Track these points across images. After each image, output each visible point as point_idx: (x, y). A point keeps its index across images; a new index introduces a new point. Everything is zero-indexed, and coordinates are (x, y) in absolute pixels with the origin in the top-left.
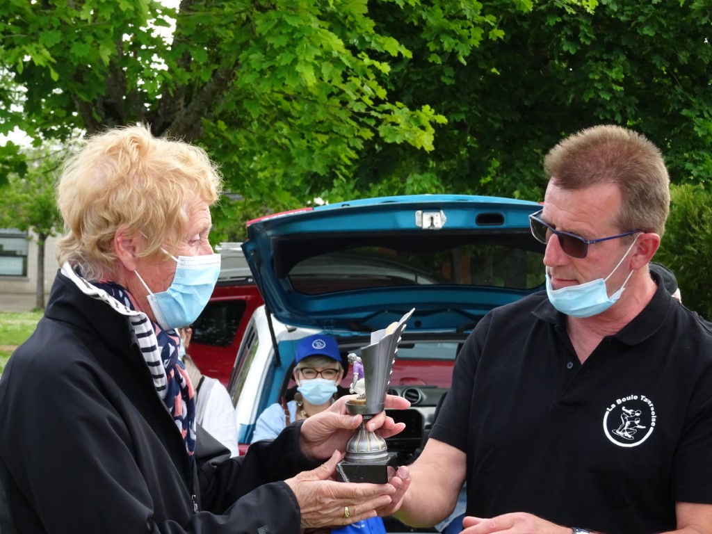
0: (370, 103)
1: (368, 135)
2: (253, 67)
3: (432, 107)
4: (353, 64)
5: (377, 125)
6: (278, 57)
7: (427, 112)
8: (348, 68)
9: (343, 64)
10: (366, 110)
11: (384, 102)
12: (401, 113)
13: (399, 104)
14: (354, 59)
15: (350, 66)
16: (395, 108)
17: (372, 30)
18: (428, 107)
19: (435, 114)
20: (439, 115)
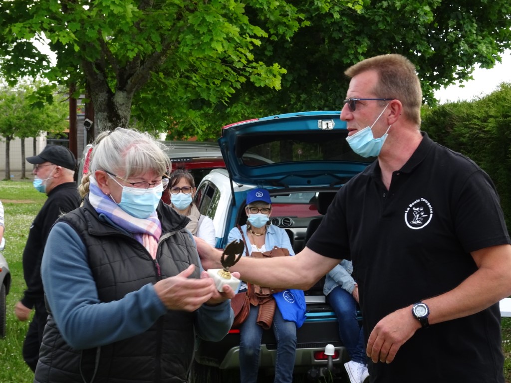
0: (245, 62)
1: (243, 80)
2: (188, 43)
3: (279, 64)
4: (240, 41)
5: (250, 75)
6: (202, 38)
7: (276, 66)
9: (235, 40)
10: (243, 66)
11: (252, 62)
12: (261, 68)
13: (261, 63)
14: (241, 38)
15: (239, 42)
16: (258, 65)
17: (247, 22)
18: (277, 64)
19: (280, 68)
20: (283, 69)
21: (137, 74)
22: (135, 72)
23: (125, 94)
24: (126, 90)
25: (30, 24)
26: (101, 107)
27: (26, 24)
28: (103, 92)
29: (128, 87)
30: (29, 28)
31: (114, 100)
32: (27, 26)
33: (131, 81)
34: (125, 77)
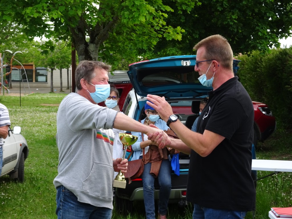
0: (161, 26)
1: (160, 36)
2: (126, 17)
4: (156, 14)
5: (163, 33)
7: (179, 28)
8: (154, 16)
9: (153, 14)
10: (160, 29)
11: (165, 26)
13: (170, 26)
14: (156, 13)
16: (169, 28)
17: (162, 4)
18: (179, 27)
19: (181, 29)
20: (183, 30)
21: (101, 34)
22: (99, 33)
23: (95, 45)
24: (95, 43)
25: (36, 7)
26: (81, 52)
27: (34, 8)
28: (82, 44)
29: (96, 41)
30: (36, 9)
31: (88, 49)
32: (35, 9)
33: (98, 38)
34: (94, 35)
